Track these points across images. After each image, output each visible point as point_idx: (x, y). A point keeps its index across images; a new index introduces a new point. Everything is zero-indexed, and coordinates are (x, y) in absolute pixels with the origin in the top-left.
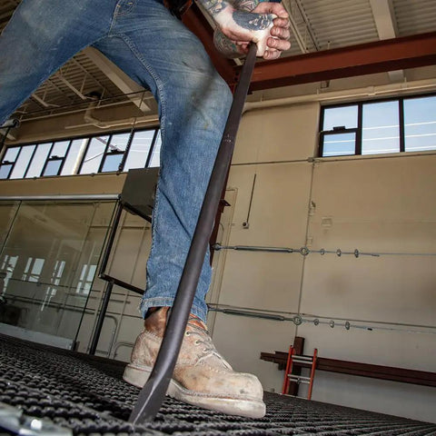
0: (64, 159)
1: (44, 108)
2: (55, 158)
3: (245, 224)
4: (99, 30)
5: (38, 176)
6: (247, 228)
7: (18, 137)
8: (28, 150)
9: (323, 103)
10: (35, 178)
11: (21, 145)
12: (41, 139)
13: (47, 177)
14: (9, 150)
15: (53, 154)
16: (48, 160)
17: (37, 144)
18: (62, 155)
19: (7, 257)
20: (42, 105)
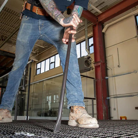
0: (55, 62)
1: (43, 48)
2: (52, 63)
3: (118, 66)
4: (37, 35)
5: (49, 70)
6: (120, 67)
7: (39, 60)
8: (43, 63)
9: (135, 15)
10: (48, 71)
11: (41, 62)
12: (46, 58)
13: (51, 69)
14: (38, 64)
15: (51, 62)
16: (50, 64)
17: (45, 60)
18: (54, 61)
19: (47, 97)
20: (42, 48)
